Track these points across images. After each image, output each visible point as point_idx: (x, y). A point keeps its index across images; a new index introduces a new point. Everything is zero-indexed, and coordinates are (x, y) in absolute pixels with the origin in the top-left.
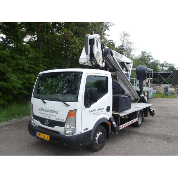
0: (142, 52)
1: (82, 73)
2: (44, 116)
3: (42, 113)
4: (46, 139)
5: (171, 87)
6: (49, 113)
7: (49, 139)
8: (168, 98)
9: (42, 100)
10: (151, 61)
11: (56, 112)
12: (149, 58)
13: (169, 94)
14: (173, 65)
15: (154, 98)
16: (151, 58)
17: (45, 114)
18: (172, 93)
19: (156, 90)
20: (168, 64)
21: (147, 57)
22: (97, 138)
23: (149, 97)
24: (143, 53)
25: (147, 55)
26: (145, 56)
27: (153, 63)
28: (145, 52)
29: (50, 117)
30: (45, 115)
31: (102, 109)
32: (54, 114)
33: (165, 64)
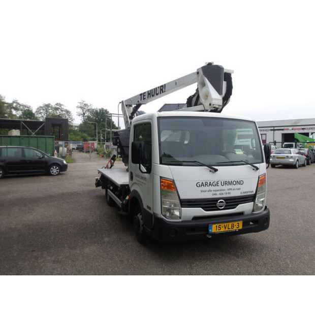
2: (216, 194)
3: (210, 191)
4: (235, 229)
6: (226, 187)
7: (241, 226)
11: (240, 183)
17: (218, 191)
20: (20, 105)
29: (229, 193)
30: (218, 193)
32: (238, 186)
33: (15, 105)
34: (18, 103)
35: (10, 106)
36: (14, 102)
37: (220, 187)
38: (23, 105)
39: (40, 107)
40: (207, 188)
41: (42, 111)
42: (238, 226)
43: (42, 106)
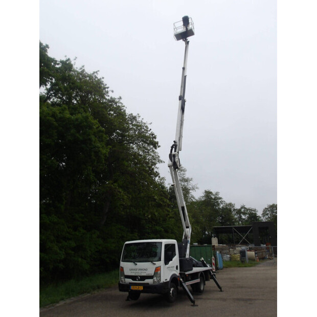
0: (206, 192)
1: (161, 243)
2: (136, 274)
4: (140, 289)
5: (250, 250)
6: (140, 271)
7: (142, 289)
8: (246, 267)
9: (134, 262)
10: (221, 206)
12: (217, 202)
13: (247, 261)
14: (254, 211)
15: (227, 267)
16: (220, 201)
18: (251, 259)
19: (228, 256)
20: (247, 210)
21: (215, 199)
22: (171, 292)
23: (219, 266)
24: (208, 193)
25: (213, 197)
26: (211, 198)
27: (225, 209)
28: (211, 193)
29: (141, 274)
31: (174, 267)
32: (145, 271)
33: (243, 210)
34: (245, 208)
35: (239, 212)
36: (242, 208)
37: (138, 271)
38: (249, 209)
39: (266, 209)
40: (133, 271)
41: (268, 212)
42: (141, 288)
43: (267, 207)
